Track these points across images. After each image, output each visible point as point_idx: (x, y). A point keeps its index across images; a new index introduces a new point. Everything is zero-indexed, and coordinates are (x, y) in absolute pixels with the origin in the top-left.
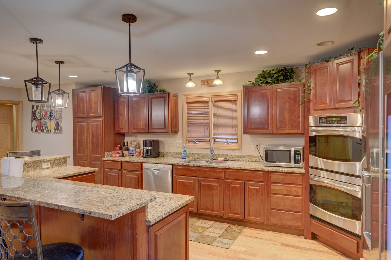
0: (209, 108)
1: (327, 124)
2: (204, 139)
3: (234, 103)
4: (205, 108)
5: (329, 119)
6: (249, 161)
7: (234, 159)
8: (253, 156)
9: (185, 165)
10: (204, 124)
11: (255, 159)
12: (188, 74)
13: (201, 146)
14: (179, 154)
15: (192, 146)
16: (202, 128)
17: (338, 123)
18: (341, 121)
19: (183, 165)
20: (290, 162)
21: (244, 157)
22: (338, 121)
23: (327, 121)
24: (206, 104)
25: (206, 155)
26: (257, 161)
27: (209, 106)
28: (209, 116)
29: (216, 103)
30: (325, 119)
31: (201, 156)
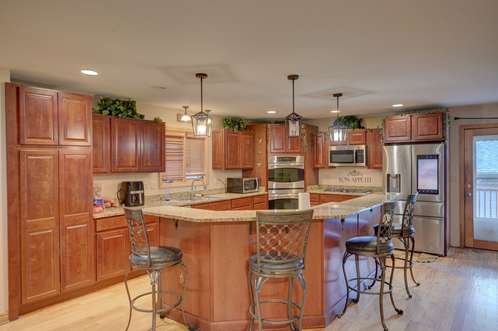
0: (182, 144)
1: (282, 161)
2: (178, 176)
3: (202, 141)
4: (178, 144)
5: (283, 159)
6: (214, 194)
7: (205, 193)
8: (217, 189)
9: (205, 202)
10: (178, 160)
11: (218, 191)
12: (183, 107)
13: (178, 185)
14: (156, 197)
15: (165, 186)
16: (177, 165)
17: (290, 161)
18: (292, 160)
19: (204, 202)
20: (255, 188)
21: (211, 191)
22: (290, 160)
23: (282, 160)
24: (180, 140)
25: (183, 194)
26: (219, 193)
27: (182, 142)
28: (182, 153)
29: (189, 140)
30: (281, 159)
31: (179, 195)
